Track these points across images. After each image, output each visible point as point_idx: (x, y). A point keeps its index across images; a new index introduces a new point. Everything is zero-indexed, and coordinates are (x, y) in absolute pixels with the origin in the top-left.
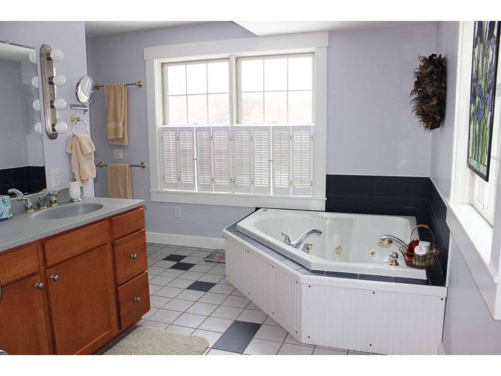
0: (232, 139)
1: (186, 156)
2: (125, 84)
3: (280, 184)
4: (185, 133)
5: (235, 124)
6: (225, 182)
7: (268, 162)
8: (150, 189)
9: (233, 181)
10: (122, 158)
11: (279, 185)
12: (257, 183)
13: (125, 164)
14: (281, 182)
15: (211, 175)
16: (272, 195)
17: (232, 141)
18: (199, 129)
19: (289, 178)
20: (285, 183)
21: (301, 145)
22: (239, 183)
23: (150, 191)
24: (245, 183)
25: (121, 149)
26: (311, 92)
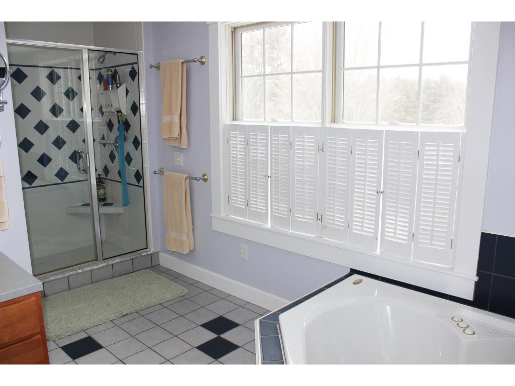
0: (321, 149)
1: (256, 171)
2: (182, 60)
3: (393, 235)
4: (256, 135)
5: (328, 124)
6: (309, 218)
7: (375, 193)
8: (211, 213)
9: (319, 218)
10: (182, 165)
11: (391, 237)
12: (356, 228)
13: (182, 175)
14: (395, 233)
15: (289, 205)
16: (378, 252)
17: (321, 151)
18: (276, 130)
19: (410, 227)
20: (402, 236)
21: (437, 170)
22: (328, 223)
23: (211, 215)
24: (336, 225)
25: (181, 152)
26: (466, 66)
